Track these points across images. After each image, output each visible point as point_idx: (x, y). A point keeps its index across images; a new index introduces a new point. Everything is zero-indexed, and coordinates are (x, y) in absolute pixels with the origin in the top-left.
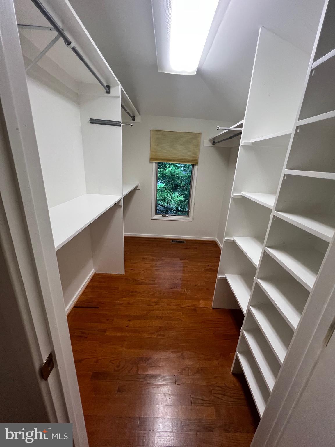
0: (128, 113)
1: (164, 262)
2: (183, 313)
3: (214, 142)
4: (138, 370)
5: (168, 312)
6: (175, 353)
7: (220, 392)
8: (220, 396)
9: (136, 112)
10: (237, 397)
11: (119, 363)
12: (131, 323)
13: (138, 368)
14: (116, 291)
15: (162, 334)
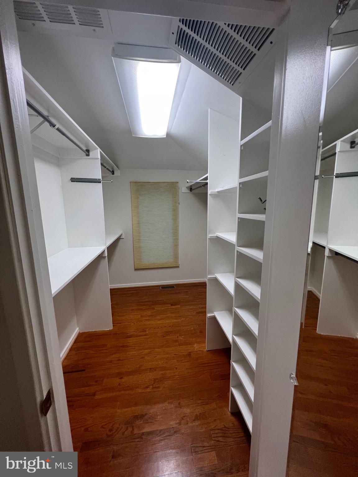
0: (107, 169)
1: (155, 311)
2: (177, 361)
3: (191, 189)
4: (133, 429)
5: (162, 362)
6: (172, 403)
7: (220, 435)
8: (220, 439)
9: (115, 167)
10: (237, 436)
11: (112, 426)
12: (123, 380)
13: (133, 427)
14: (104, 348)
15: (156, 386)
